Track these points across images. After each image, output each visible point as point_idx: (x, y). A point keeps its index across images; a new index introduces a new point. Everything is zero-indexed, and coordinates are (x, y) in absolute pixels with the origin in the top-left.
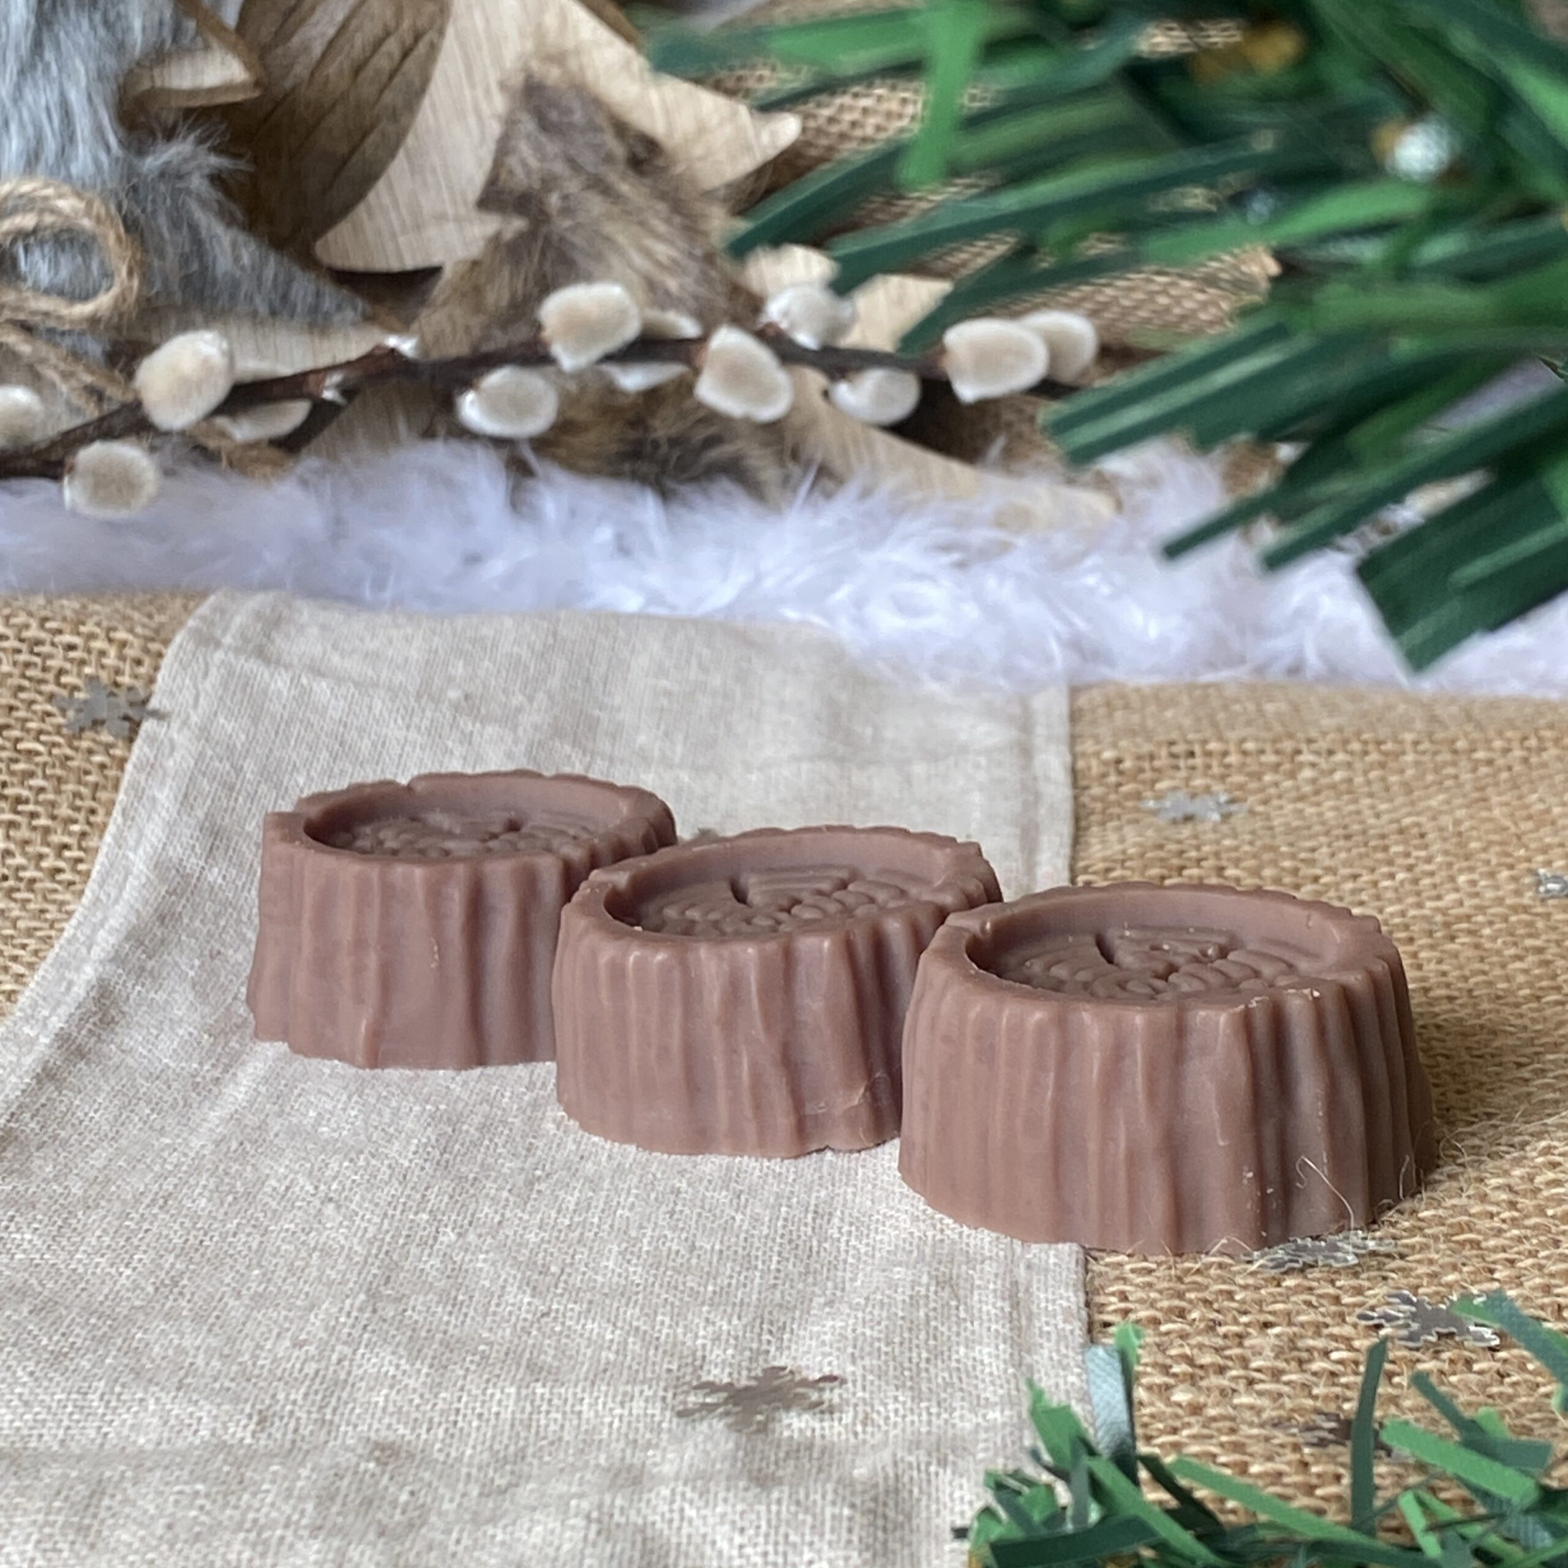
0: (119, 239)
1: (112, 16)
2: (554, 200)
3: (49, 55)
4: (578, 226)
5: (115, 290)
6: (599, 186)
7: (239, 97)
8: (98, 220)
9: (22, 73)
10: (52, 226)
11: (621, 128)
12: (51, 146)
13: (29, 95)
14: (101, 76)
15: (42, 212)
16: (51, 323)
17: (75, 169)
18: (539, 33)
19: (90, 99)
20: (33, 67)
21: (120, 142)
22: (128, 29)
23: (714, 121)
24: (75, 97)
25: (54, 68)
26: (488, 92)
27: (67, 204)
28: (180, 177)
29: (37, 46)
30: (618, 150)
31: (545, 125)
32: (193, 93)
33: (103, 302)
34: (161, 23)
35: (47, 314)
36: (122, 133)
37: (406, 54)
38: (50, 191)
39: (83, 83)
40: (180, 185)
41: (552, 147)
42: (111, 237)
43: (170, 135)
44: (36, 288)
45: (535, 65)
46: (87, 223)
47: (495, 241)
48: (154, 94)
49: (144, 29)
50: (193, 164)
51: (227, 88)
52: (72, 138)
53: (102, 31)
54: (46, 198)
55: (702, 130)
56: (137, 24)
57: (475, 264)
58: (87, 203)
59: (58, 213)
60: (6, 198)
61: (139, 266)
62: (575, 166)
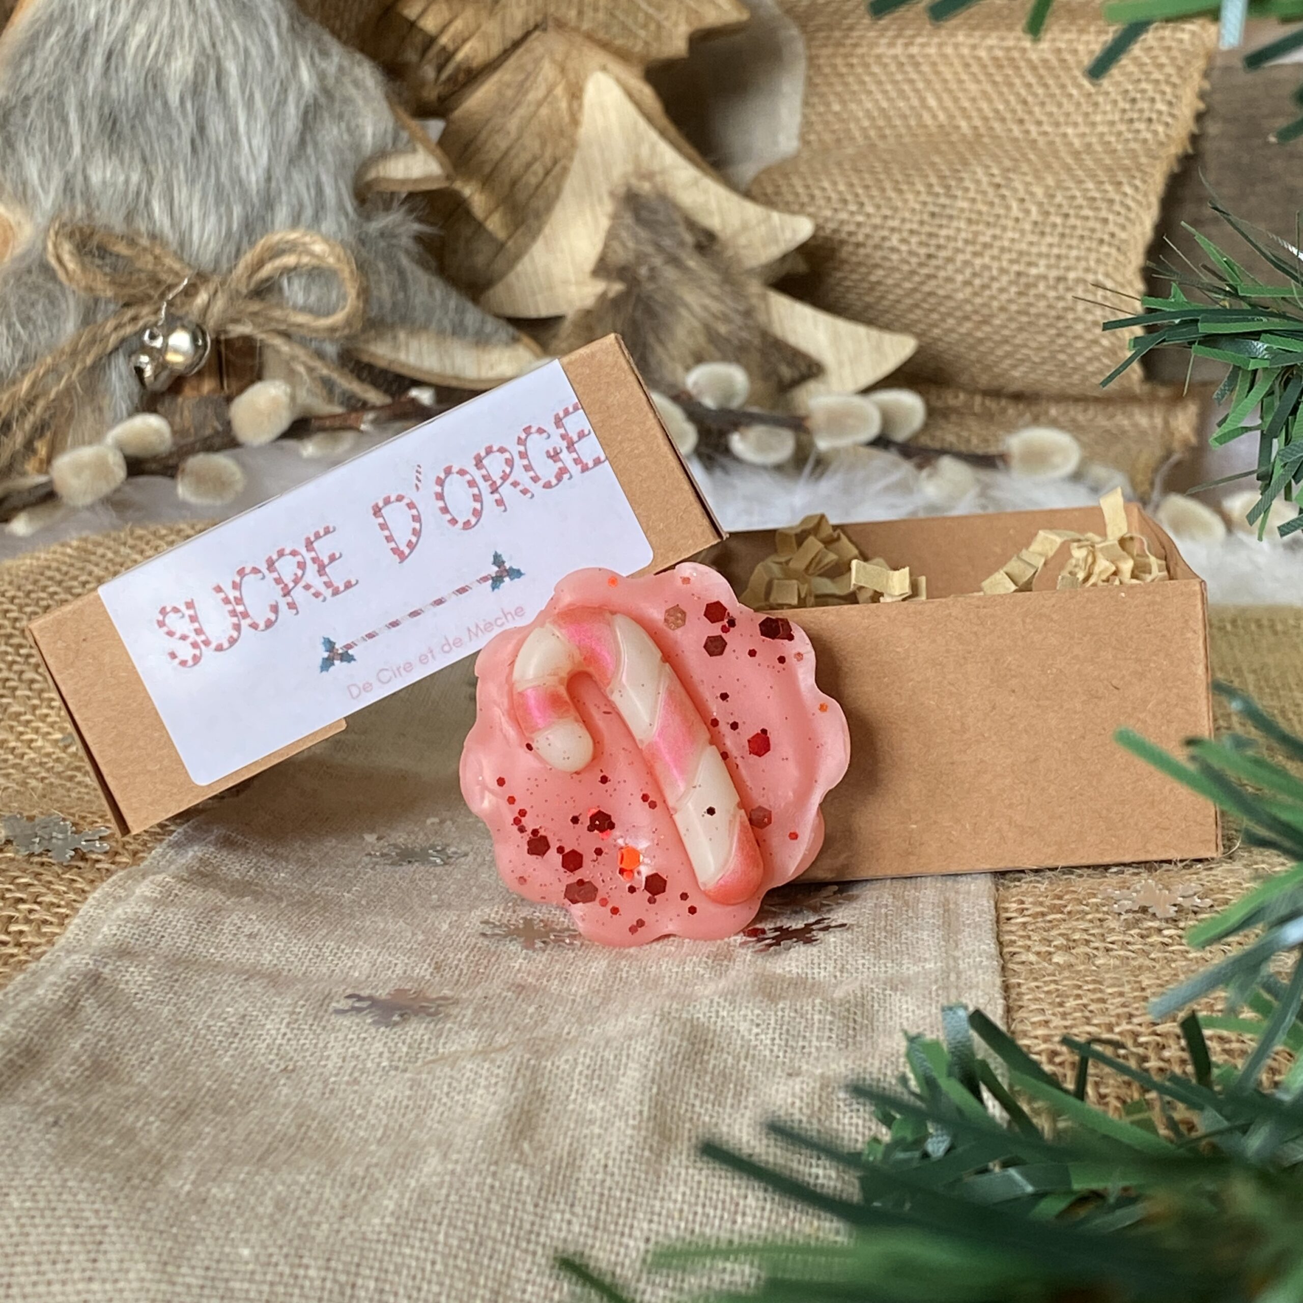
0: (352, 272)
1: (353, 125)
2: (643, 271)
3: (310, 150)
4: (660, 288)
5: (347, 310)
6: (674, 261)
7: (434, 186)
8: (338, 259)
9: (291, 161)
10: (307, 264)
11: (691, 225)
12: (309, 212)
13: (296, 176)
14: (343, 164)
15: (300, 254)
16: (304, 332)
17: (324, 227)
18: (637, 158)
19: (336, 181)
20: (299, 157)
21: (355, 210)
22: (363, 135)
23: (754, 222)
24: (327, 180)
25: (313, 160)
26: (600, 200)
27: (319, 248)
28: (394, 236)
29: (302, 143)
30: (689, 238)
31: (639, 219)
32: (404, 182)
33: (338, 318)
34: (386, 131)
35: (300, 326)
36: (356, 203)
37: (547, 173)
38: (307, 239)
39: (332, 170)
40: (394, 241)
41: (643, 234)
42: (346, 272)
43: (387, 208)
44: (295, 307)
45: (634, 181)
46: (331, 260)
47: (603, 297)
48: (377, 180)
49: (374, 135)
50: (402, 229)
51: (427, 179)
52: (323, 207)
53: (346, 137)
54: (304, 244)
55: (745, 227)
56: (369, 131)
57: (588, 313)
58: (332, 247)
59: (312, 254)
60: (278, 243)
61: (364, 293)
62: (659, 248)
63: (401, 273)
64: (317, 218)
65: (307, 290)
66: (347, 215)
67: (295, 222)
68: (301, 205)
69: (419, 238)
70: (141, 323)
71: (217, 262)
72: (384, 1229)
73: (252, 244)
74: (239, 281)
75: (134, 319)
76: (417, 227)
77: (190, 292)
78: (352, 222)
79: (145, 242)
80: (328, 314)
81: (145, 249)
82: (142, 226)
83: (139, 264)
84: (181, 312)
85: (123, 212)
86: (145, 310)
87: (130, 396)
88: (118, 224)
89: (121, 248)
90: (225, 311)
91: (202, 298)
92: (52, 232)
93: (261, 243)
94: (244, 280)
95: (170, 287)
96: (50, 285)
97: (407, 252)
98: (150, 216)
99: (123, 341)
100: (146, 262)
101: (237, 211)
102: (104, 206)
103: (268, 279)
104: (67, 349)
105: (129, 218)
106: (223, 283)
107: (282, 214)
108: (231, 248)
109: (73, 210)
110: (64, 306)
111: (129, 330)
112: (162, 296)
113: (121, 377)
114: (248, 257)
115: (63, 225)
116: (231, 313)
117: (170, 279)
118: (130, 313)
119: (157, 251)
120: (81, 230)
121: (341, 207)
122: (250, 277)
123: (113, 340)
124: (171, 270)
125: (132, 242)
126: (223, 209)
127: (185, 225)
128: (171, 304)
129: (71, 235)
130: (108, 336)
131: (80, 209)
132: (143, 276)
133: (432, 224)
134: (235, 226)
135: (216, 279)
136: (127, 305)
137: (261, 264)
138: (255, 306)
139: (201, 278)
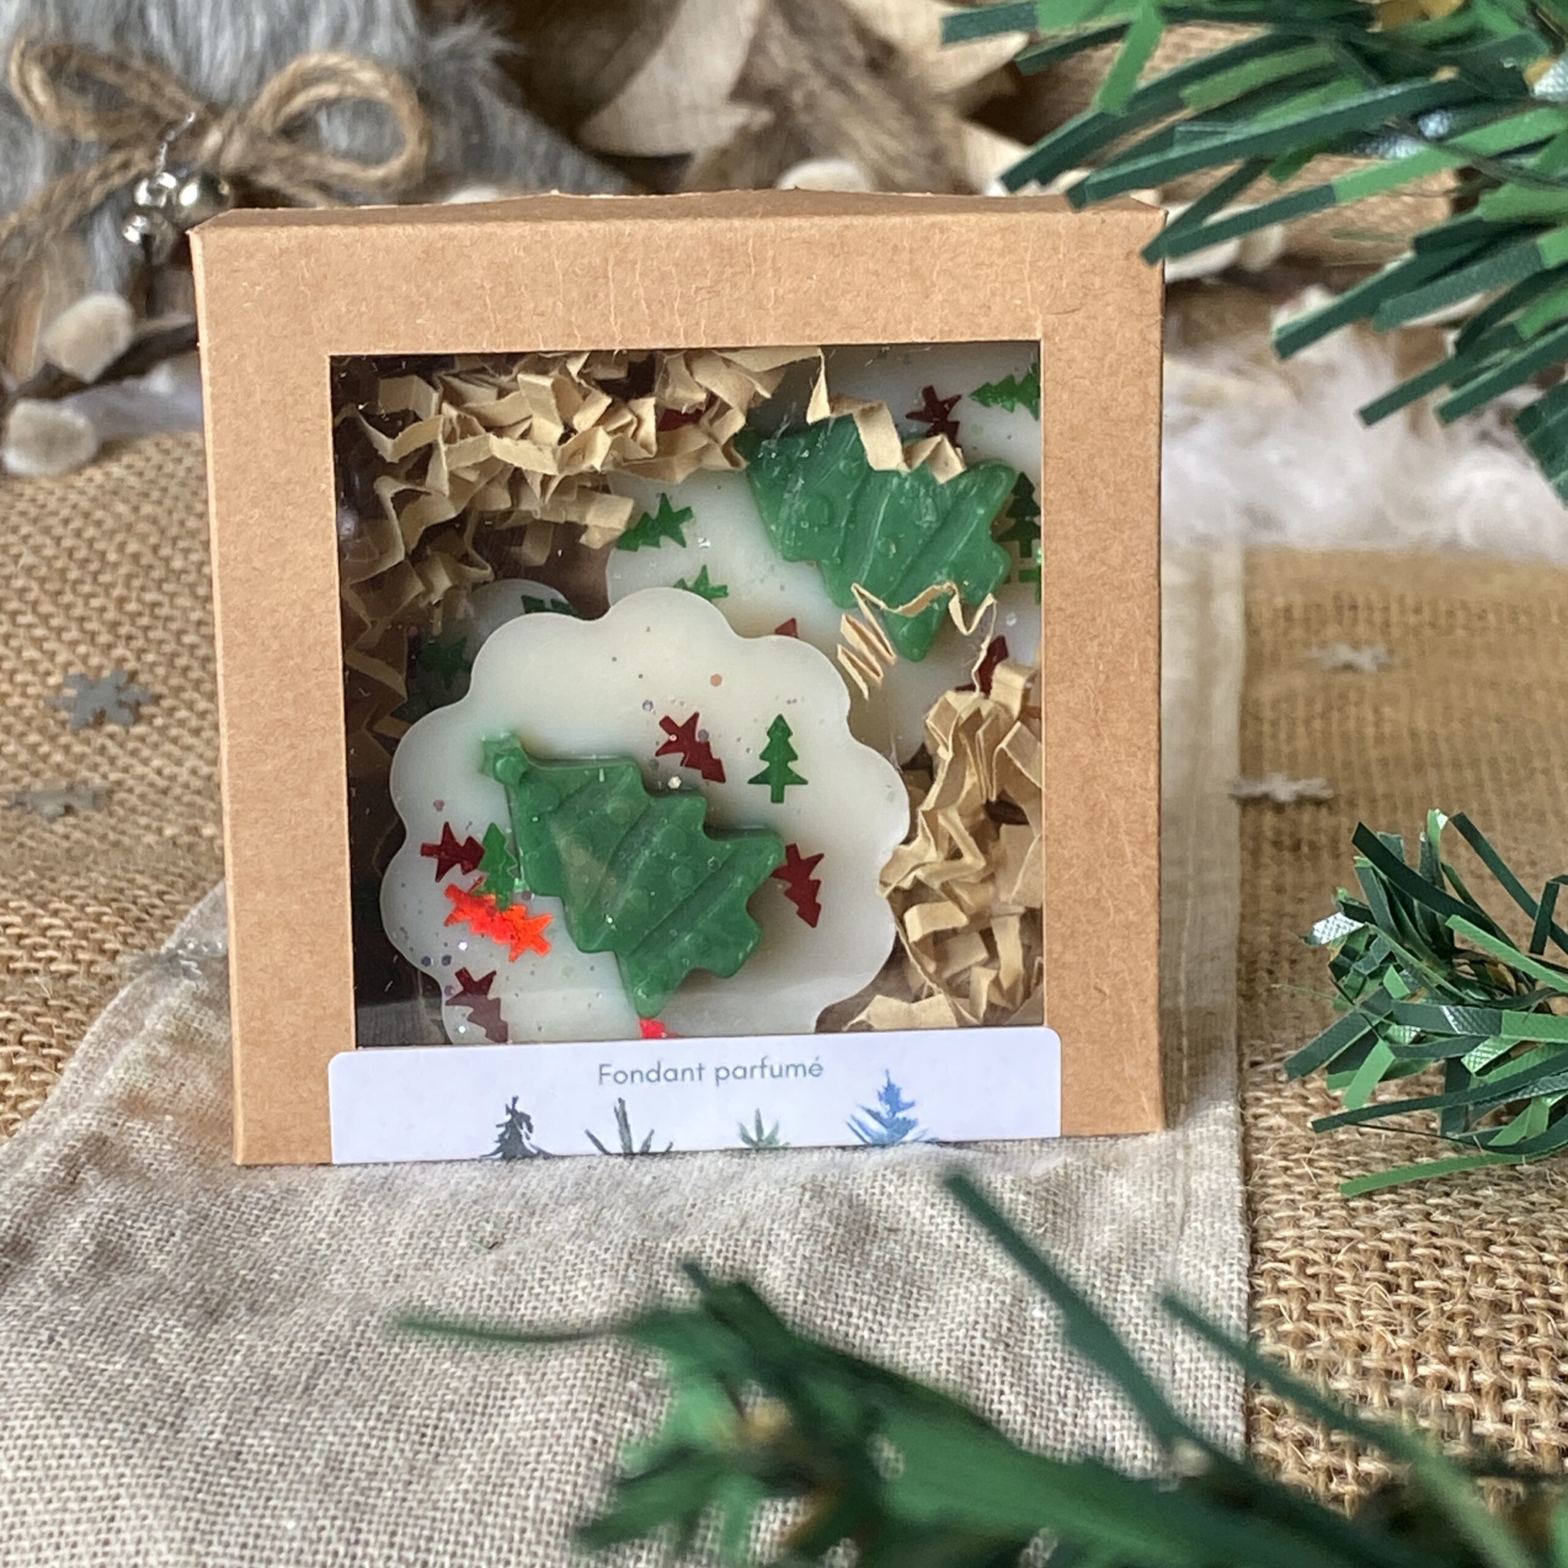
0: (412, 111)
2: (798, 97)
4: (818, 121)
5: (406, 157)
6: (838, 83)
8: (394, 93)
10: (353, 96)
11: (863, 32)
12: (354, 25)
15: (345, 83)
16: (346, 185)
17: (375, 46)
21: (417, 22)
27: (367, 76)
28: (467, 57)
30: (858, 52)
31: (793, 27)
33: (395, 166)
35: (343, 177)
36: (417, 13)
38: (351, 65)
40: (468, 65)
41: (799, 47)
42: (404, 109)
44: (335, 153)
46: (383, 94)
47: (743, 132)
50: (478, 48)
52: (374, 18)
54: (348, 71)
57: (723, 153)
58: (387, 77)
59: (357, 83)
60: (315, 69)
61: (427, 137)
62: (818, 65)
63: (476, 107)
64: (365, 34)
65: (352, 132)
66: (405, 29)
67: (337, 37)
68: (344, 17)
69: (500, 60)
70: (133, 172)
71: (233, 88)
72: (460, 1496)
73: (280, 66)
74: (262, 115)
75: (125, 166)
76: (497, 44)
77: (198, 131)
78: (411, 41)
79: (138, 63)
80: (379, 161)
81: (139, 76)
82: (135, 44)
83: (131, 94)
84: (184, 157)
85: (110, 26)
86: (139, 156)
87: (119, 268)
88: (104, 43)
89: (108, 75)
90: (244, 157)
91: (213, 139)
92: (16, 53)
93: (292, 67)
94: (268, 115)
95: (172, 124)
96: (14, 123)
97: (483, 78)
98: (145, 28)
99: (110, 196)
100: (141, 93)
101: (260, 23)
102: (85, 18)
103: (301, 114)
104: (38, 206)
105: (119, 31)
106: (241, 119)
107: (319, 27)
108: (251, 74)
109: (44, 21)
110: (30, 151)
111: (117, 180)
112: (161, 137)
113: (106, 242)
114: (274, 86)
115: (31, 43)
116: (251, 160)
117: (171, 114)
118: (118, 158)
119: (155, 76)
120: (55, 52)
121: (397, 19)
122: (277, 111)
123: (96, 196)
124: (172, 103)
125: (121, 67)
126: (241, 20)
127: (190, 40)
128: (172, 147)
129: (42, 59)
130: (90, 190)
131: (53, 22)
132: (135, 112)
133: (516, 41)
134: (257, 43)
135: (231, 115)
136: (116, 146)
137: (290, 94)
138: (283, 150)
139: (214, 111)
